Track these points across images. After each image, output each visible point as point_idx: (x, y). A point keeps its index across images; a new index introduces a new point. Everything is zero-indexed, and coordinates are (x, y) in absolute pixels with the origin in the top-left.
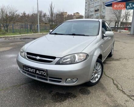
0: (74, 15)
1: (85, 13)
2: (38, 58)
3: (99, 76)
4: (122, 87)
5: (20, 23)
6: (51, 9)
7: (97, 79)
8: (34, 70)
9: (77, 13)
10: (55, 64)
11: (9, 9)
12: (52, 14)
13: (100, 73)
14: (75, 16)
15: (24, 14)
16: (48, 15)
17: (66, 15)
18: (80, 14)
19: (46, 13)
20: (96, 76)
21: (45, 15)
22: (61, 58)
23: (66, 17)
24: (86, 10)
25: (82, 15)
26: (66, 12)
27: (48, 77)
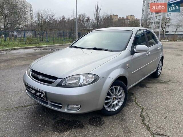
0: (127, 18)
1: (143, 15)
2: (40, 77)
3: (120, 104)
4: (149, 121)
5: (58, 30)
6: (97, 12)
7: (117, 108)
8: (35, 91)
9: (131, 15)
10: (56, 86)
11: (45, 13)
12: (97, 18)
13: (123, 100)
14: (128, 20)
15: (63, 18)
16: (93, 20)
17: (116, 18)
18: (135, 17)
19: (89, 17)
20: (115, 103)
21: (88, 20)
22: (64, 79)
23: (115, 21)
24: (144, 12)
25: (138, 18)
26: (117, 15)
27: (48, 101)
